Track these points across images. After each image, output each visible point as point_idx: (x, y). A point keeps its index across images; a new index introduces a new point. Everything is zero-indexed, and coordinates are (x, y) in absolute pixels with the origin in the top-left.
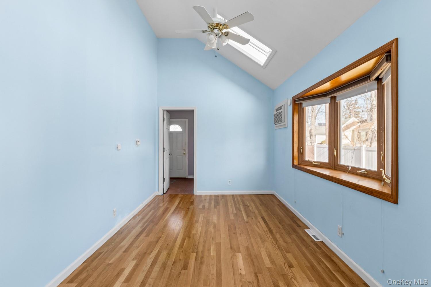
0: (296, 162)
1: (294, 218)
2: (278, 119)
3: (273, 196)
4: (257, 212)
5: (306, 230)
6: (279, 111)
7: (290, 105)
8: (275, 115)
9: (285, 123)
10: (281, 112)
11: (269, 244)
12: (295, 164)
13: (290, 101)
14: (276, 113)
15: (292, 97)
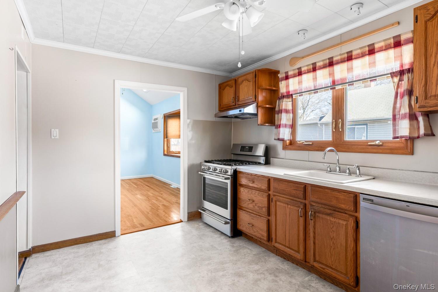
0: (166, 153)
1: (165, 183)
2: (155, 126)
3: (152, 178)
4: (142, 184)
5: (170, 186)
6: (156, 121)
7: (162, 118)
8: (153, 123)
9: (159, 129)
10: (157, 122)
11: (152, 191)
12: (165, 153)
13: (162, 116)
14: (153, 121)
15: (164, 114)
